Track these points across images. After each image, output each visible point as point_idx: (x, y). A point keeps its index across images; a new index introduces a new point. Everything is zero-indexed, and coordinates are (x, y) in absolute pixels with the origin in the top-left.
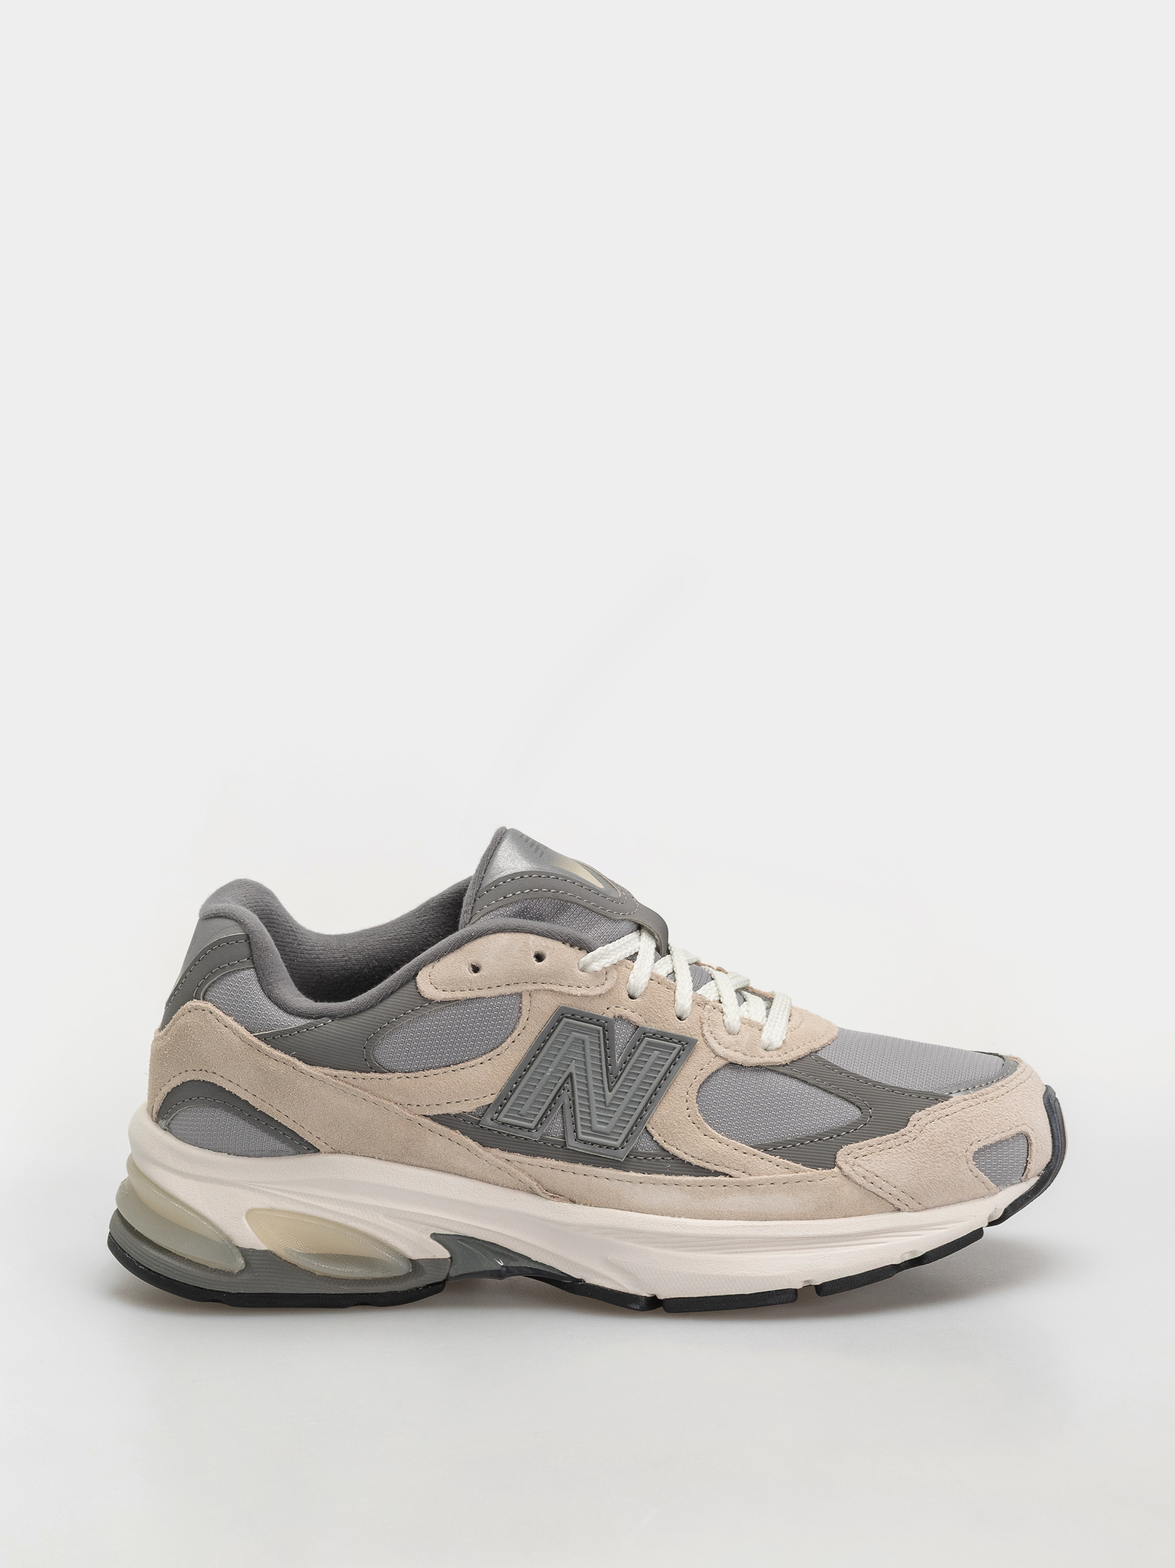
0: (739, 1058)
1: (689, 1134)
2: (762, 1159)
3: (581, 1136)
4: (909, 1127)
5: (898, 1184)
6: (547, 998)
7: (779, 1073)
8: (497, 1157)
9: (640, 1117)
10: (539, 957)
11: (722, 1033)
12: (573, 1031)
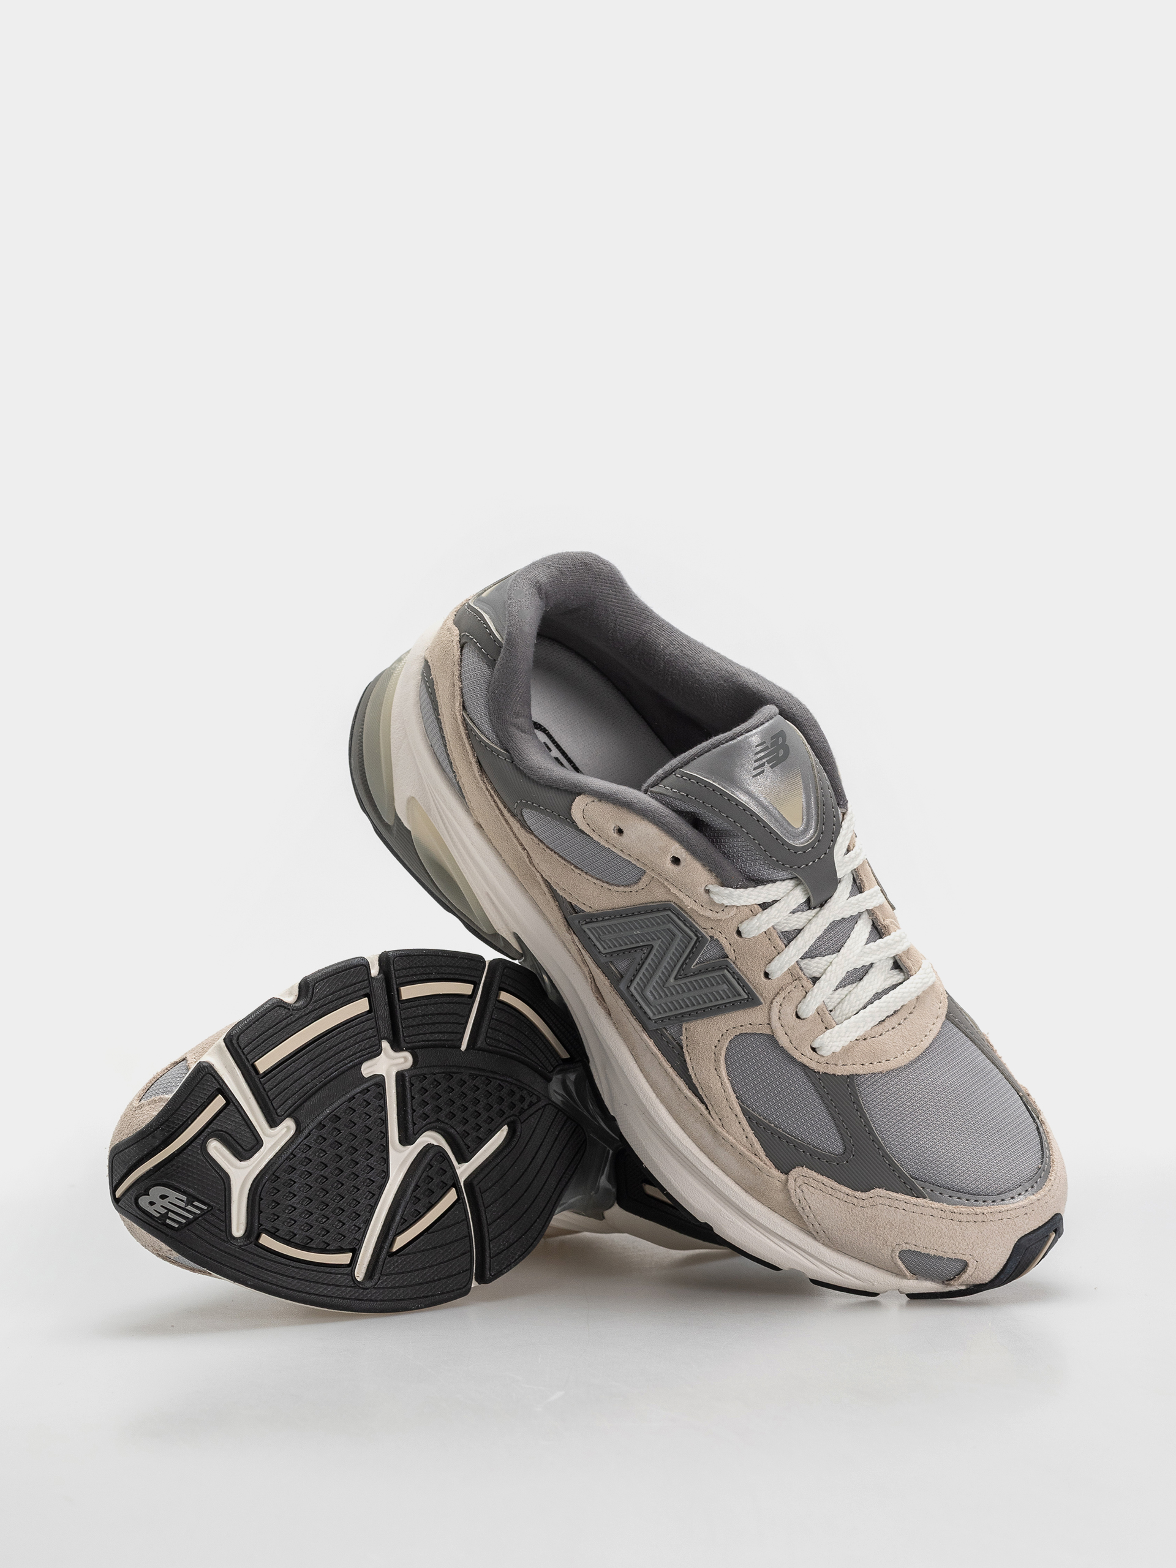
0: (784, 1041)
2: (740, 1123)
3: (632, 989)
4: (864, 1195)
6: (662, 890)
7: (806, 1074)
8: (574, 942)
9: (683, 1015)
10: (676, 861)
11: (789, 1010)
12: (672, 923)
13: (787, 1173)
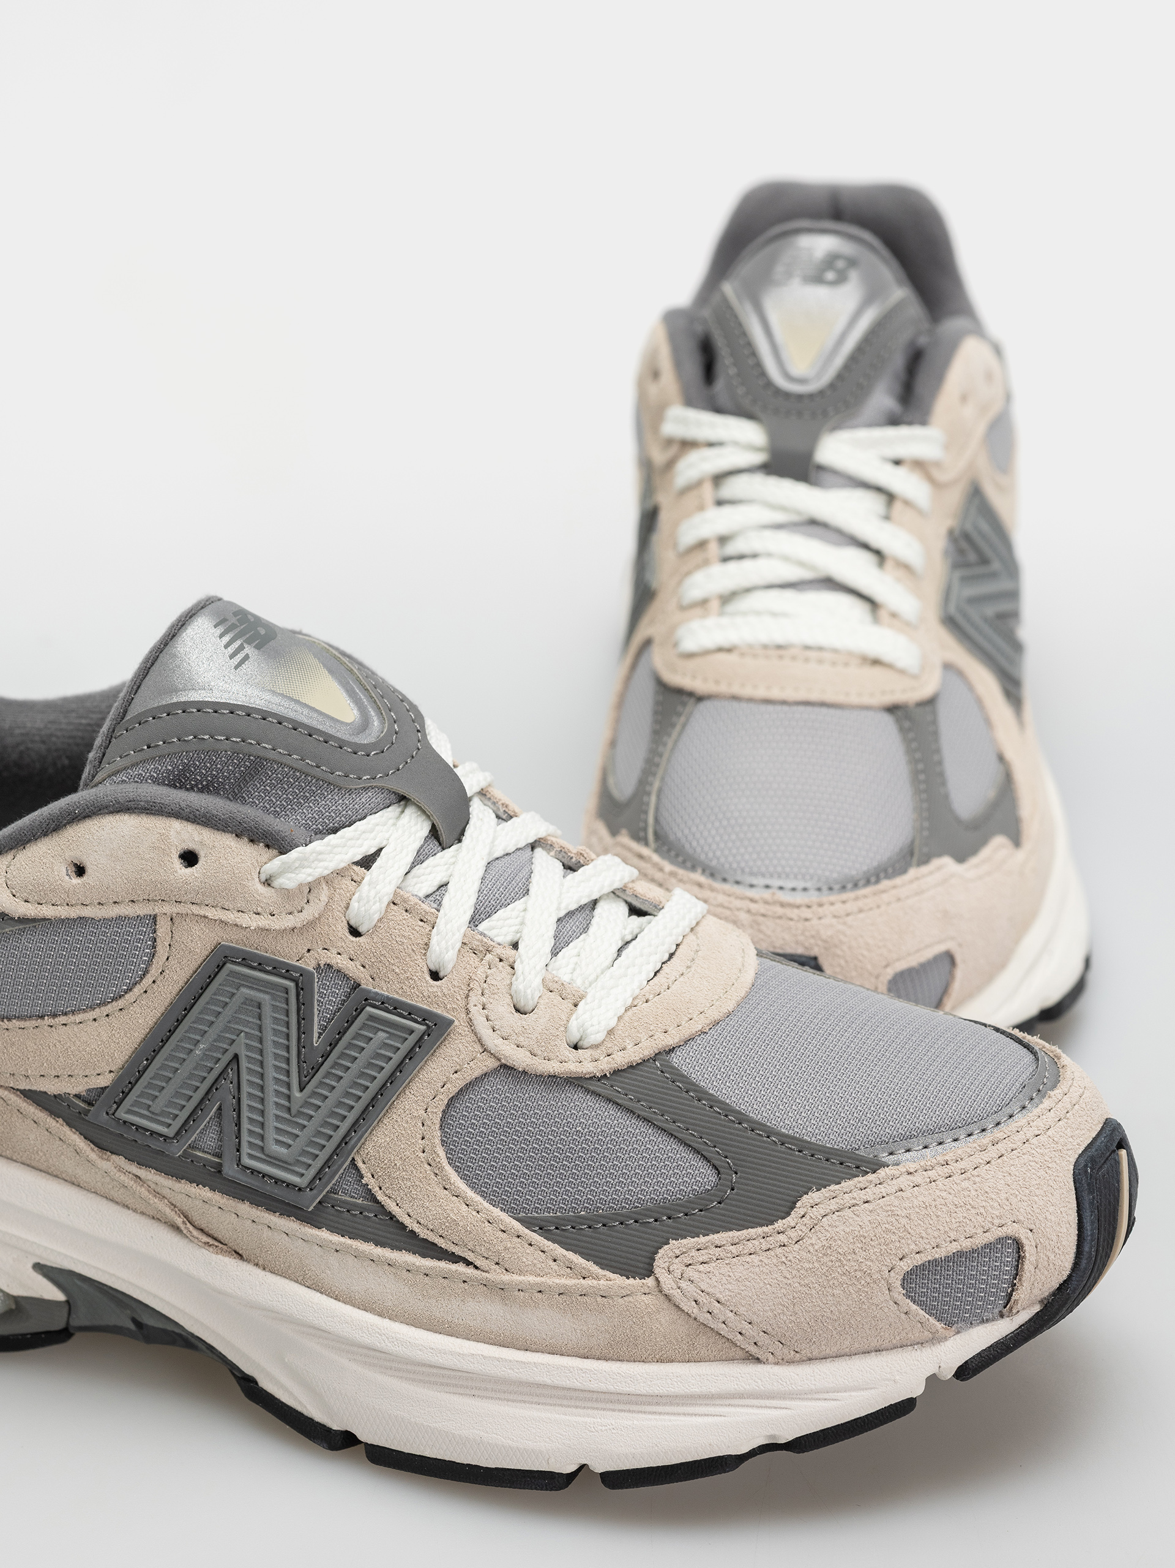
0: (520, 1059)
1: (417, 1183)
2: (531, 1245)
3: (246, 1161)
4: (790, 1220)
5: (755, 1319)
6: (197, 929)
7: (588, 1091)
8: (120, 1169)
9: (344, 1141)
10: (190, 858)
11: (502, 1009)
12: (243, 985)
13: (649, 1272)
